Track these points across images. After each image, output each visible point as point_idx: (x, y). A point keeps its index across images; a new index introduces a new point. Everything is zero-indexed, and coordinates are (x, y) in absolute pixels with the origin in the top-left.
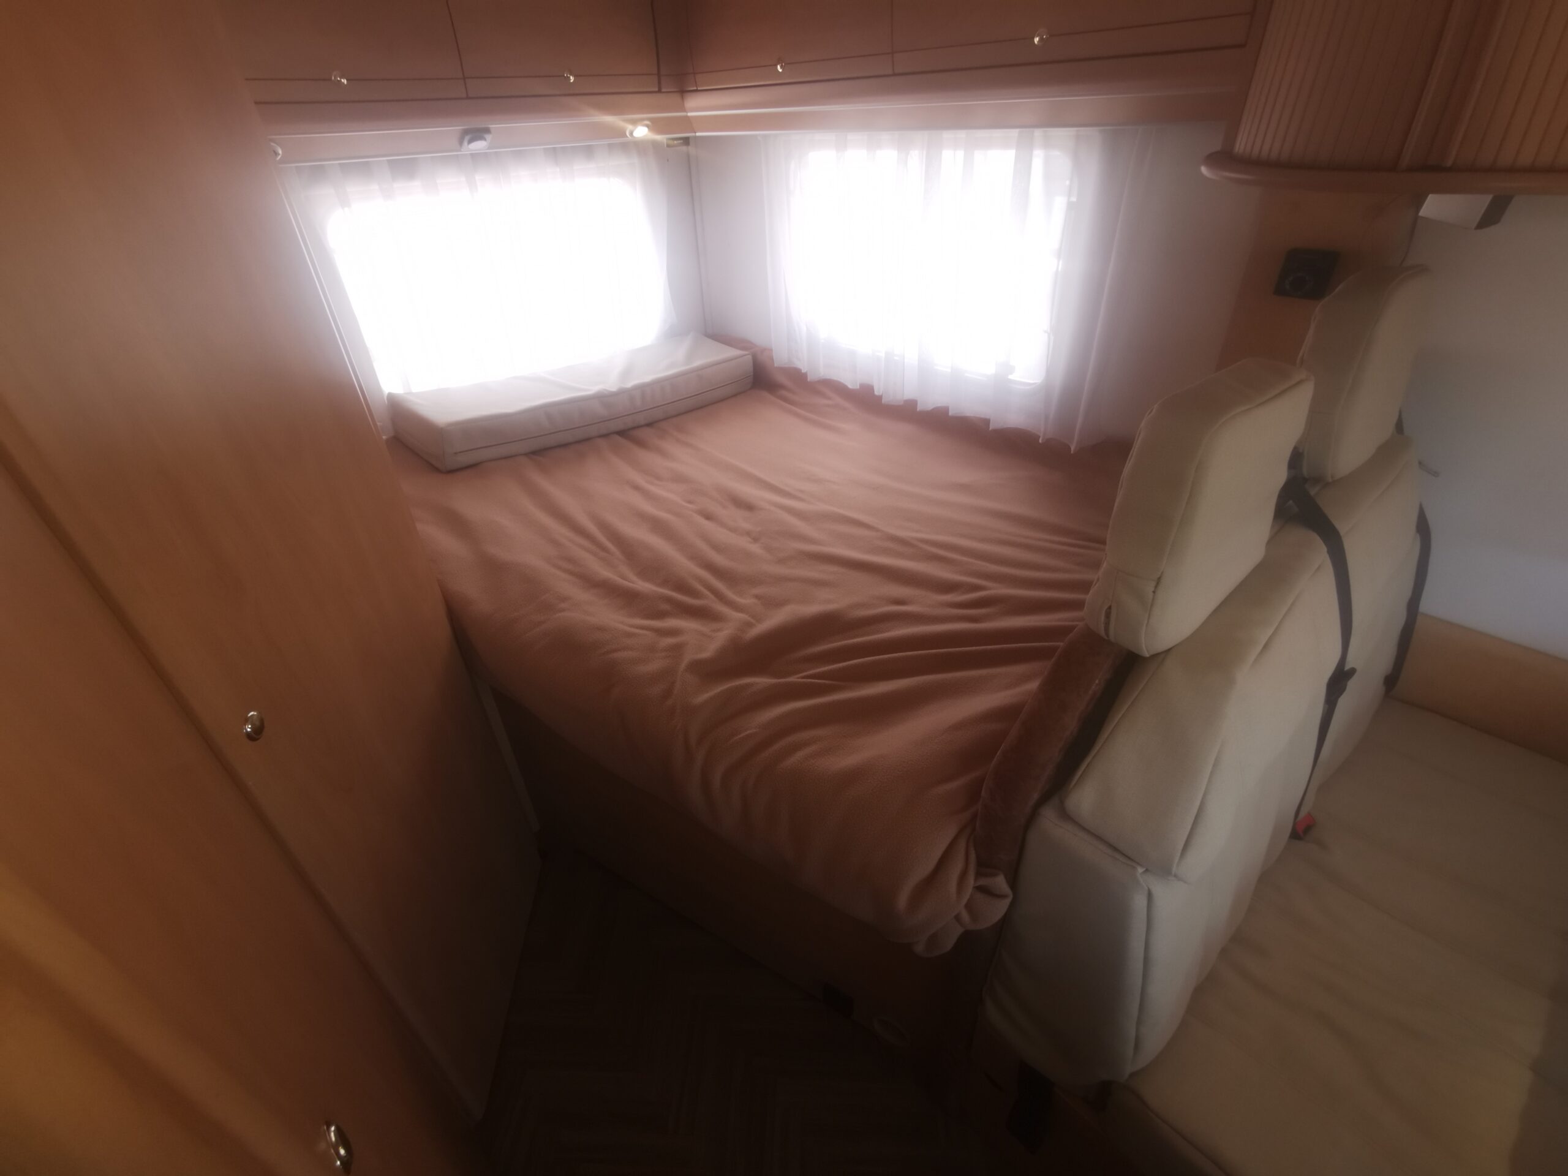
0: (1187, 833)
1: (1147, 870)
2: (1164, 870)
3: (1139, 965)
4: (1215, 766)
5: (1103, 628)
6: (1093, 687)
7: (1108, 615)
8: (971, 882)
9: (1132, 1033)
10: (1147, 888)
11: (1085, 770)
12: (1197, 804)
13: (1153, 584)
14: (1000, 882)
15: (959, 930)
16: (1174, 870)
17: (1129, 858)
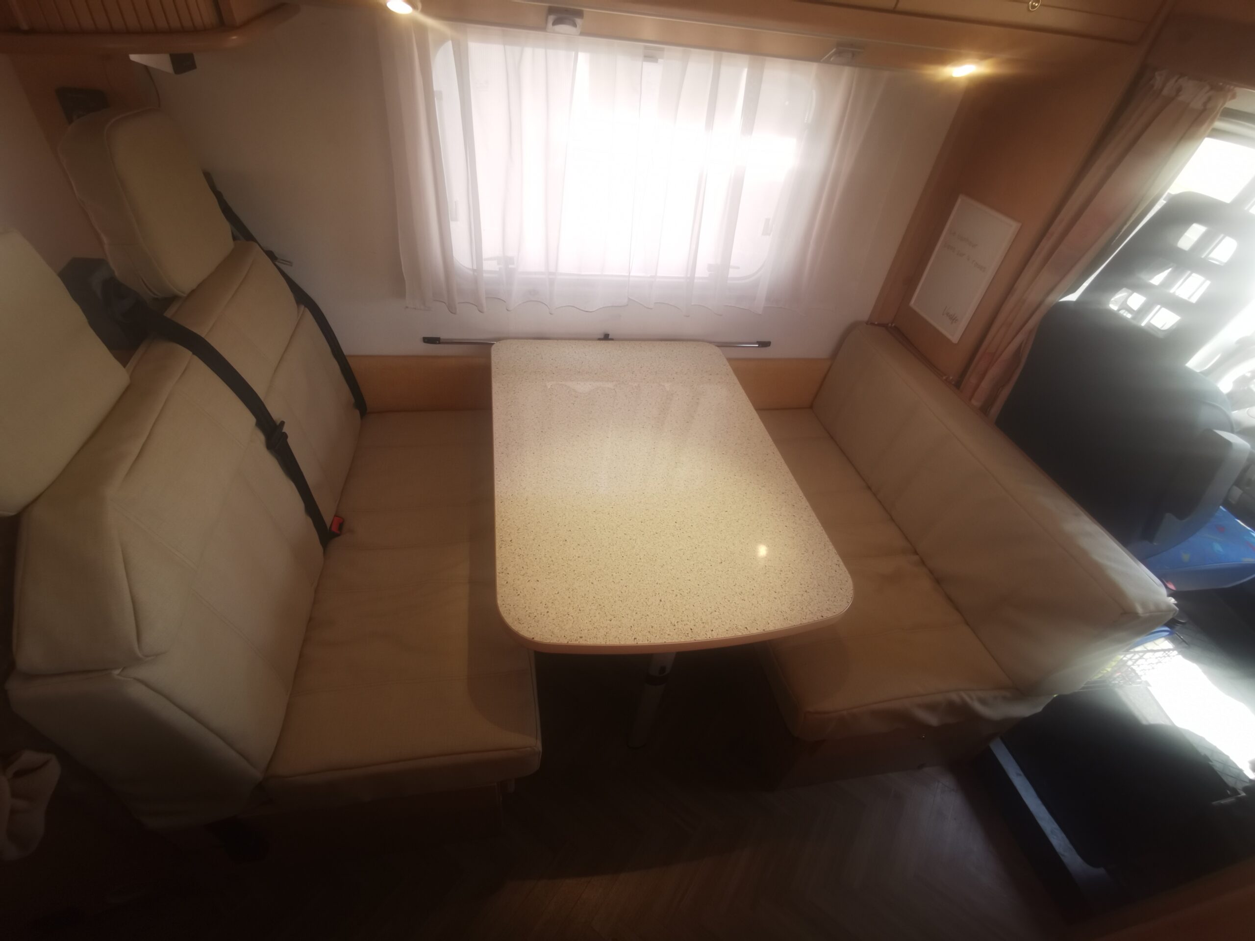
0: (134, 624)
1: (124, 668)
2: (134, 660)
4: (126, 565)
10: (134, 679)
12: (129, 600)
16: (140, 655)
17: (98, 671)
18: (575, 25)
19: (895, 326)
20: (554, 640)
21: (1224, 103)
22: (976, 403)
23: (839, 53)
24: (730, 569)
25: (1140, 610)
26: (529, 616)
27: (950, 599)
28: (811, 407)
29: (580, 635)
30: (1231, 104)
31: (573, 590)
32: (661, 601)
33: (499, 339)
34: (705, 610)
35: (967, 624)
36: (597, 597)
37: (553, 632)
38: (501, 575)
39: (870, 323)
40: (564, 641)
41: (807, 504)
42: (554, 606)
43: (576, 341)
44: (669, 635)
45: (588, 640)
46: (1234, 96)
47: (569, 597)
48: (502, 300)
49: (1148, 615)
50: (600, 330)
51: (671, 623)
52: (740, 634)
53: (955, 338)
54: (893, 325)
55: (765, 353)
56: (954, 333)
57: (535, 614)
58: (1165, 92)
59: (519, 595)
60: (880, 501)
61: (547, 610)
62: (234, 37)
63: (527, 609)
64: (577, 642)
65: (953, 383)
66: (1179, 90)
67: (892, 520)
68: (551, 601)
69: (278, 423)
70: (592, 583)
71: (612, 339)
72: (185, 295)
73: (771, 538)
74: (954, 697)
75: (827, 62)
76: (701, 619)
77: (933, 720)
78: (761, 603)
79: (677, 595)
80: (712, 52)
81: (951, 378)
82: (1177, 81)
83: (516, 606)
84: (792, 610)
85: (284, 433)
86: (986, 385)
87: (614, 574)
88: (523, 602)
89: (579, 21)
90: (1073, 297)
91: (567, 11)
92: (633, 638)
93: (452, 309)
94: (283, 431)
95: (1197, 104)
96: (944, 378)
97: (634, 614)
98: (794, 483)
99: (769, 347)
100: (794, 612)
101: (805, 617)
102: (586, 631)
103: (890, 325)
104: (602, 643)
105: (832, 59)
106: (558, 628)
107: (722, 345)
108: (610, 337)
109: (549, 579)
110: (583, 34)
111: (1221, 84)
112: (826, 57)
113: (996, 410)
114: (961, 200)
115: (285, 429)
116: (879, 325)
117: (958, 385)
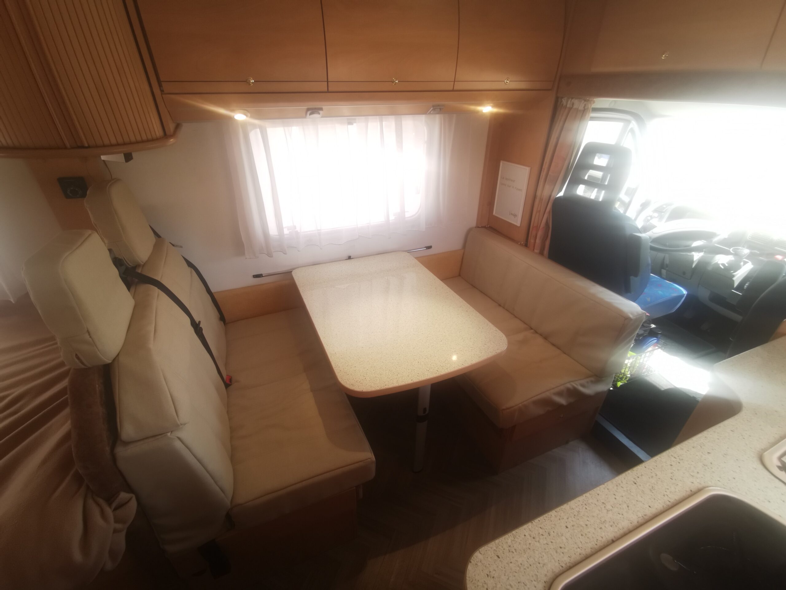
0: (174, 408)
1: (172, 432)
2: (177, 426)
3: (198, 464)
4: (165, 380)
5: (80, 364)
6: (97, 389)
7: (78, 358)
8: (109, 511)
9: (217, 489)
10: (176, 437)
11: (120, 421)
12: (169, 396)
13: (87, 334)
14: (124, 496)
15: (123, 535)
16: (179, 423)
17: (160, 435)
18: (319, 114)
19: (490, 227)
20: (373, 389)
21: (591, 106)
22: (537, 251)
23: (434, 109)
24: (446, 343)
25: (631, 316)
26: (357, 382)
27: (554, 345)
28: (460, 275)
29: (385, 384)
30: (594, 106)
31: (374, 367)
32: (418, 362)
33: (294, 269)
34: (441, 361)
35: (565, 353)
36: (387, 367)
37: (371, 386)
38: (336, 368)
39: (477, 227)
40: (378, 388)
41: (473, 309)
42: (367, 375)
43: (335, 262)
44: (427, 375)
45: (390, 385)
46: (594, 102)
47: (374, 370)
48: (294, 247)
49: (635, 317)
50: (346, 255)
51: (427, 370)
52: (461, 367)
53: (518, 224)
54: (488, 226)
55: (430, 252)
56: (517, 221)
57: (360, 381)
58: (568, 106)
59: (348, 375)
60: (507, 310)
61: (365, 378)
62: (172, 140)
63: (354, 379)
64: (385, 387)
65: (524, 245)
66: (573, 104)
67: (516, 317)
68: (365, 374)
69: (197, 323)
70: (383, 362)
71: (353, 258)
72: (142, 264)
73: (461, 327)
74: (569, 385)
75: (430, 113)
76: (440, 366)
77: (562, 401)
78: (466, 353)
79: (425, 359)
80: (378, 117)
81: (522, 243)
82: (571, 101)
83: (348, 379)
84: (481, 353)
85: (201, 327)
86: (538, 241)
87: (392, 356)
88: (351, 377)
89: (321, 112)
90: (561, 194)
91: (315, 109)
92: (411, 380)
93: (270, 255)
94: (200, 326)
95: (581, 108)
96: (519, 243)
97: (408, 370)
98: (464, 302)
99: (431, 249)
100: (483, 353)
101: (488, 354)
102: (387, 382)
103: (487, 226)
104: (397, 385)
105: (432, 112)
106: (373, 384)
107: (409, 251)
108: (351, 258)
109: (361, 365)
110: (322, 117)
111: (588, 99)
112: (429, 111)
113: (546, 252)
114: (502, 163)
115: (201, 325)
116: (482, 227)
117: (526, 245)
